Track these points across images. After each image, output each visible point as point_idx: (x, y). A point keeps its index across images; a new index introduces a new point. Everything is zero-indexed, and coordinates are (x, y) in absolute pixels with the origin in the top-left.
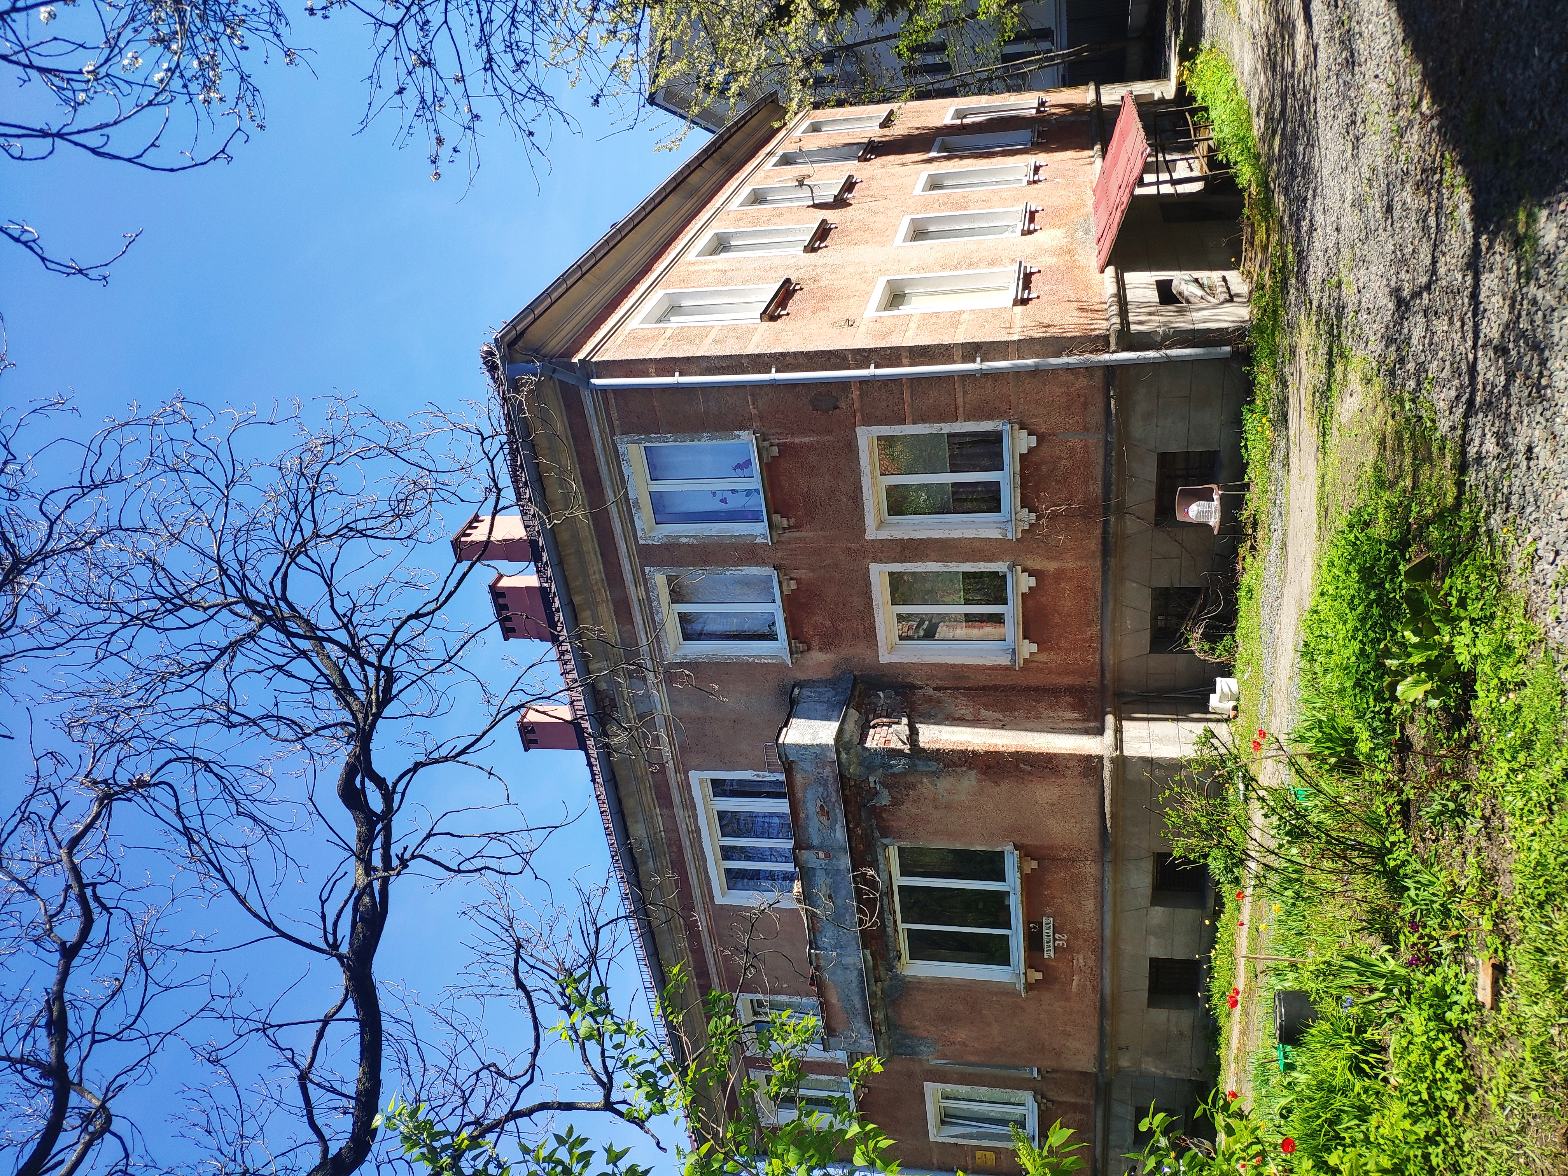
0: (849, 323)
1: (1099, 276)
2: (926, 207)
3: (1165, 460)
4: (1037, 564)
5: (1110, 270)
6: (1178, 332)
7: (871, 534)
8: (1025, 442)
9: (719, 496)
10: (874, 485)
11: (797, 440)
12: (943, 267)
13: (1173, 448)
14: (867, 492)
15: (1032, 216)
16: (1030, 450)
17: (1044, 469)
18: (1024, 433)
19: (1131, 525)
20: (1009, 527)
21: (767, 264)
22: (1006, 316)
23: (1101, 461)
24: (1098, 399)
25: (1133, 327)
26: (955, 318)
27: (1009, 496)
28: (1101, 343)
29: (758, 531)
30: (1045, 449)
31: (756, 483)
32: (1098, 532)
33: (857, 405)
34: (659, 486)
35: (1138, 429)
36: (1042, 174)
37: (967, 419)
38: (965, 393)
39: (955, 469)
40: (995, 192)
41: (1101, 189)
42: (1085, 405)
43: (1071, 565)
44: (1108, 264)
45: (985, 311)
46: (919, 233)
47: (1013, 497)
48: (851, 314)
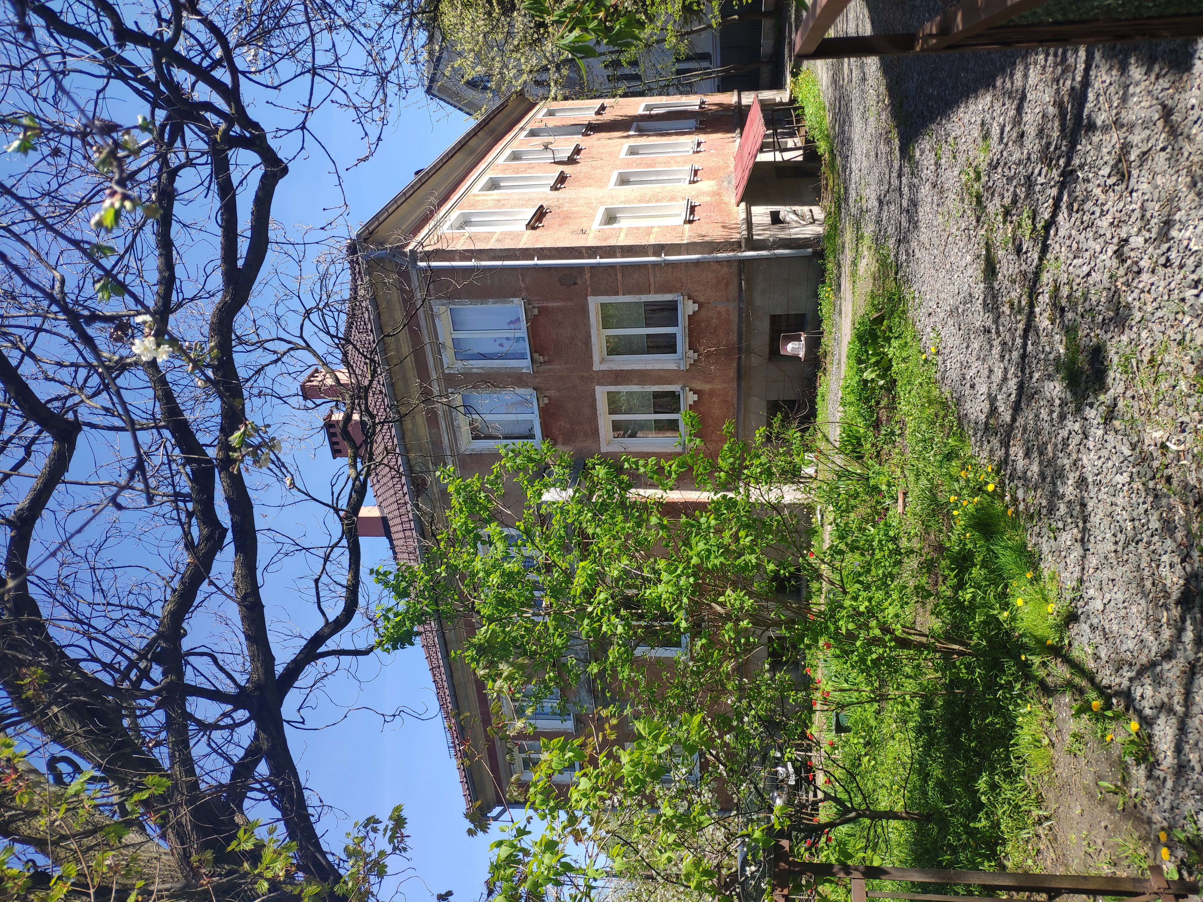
0: (583, 232)
1: (736, 208)
2: (628, 165)
3: (775, 320)
4: (698, 386)
5: (743, 205)
6: (781, 239)
7: (597, 366)
8: (690, 307)
9: (498, 342)
10: (599, 335)
11: (550, 305)
12: (640, 201)
13: (779, 312)
14: (594, 340)
15: (696, 172)
16: (694, 313)
17: (703, 325)
18: (691, 301)
19: (755, 361)
20: (682, 362)
21: (527, 197)
22: (680, 229)
23: (736, 320)
24: (735, 281)
25: (755, 237)
26: (648, 231)
27: (682, 343)
28: (737, 246)
29: (524, 365)
30: (703, 312)
31: (523, 333)
32: (735, 365)
33: (588, 283)
34: (458, 335)
35: (758, 300)
36: (702, 146)
37: (656, 292)
38: (655, 276)
39: (648, 325)
40: (672, 158)
41: (739, 157)
42: (727, 285)
43: (719, 386)
44: (741, 201)
45: (667, 227)
46: (624, 180)
47: (684, 342)
48: (584, 226)
